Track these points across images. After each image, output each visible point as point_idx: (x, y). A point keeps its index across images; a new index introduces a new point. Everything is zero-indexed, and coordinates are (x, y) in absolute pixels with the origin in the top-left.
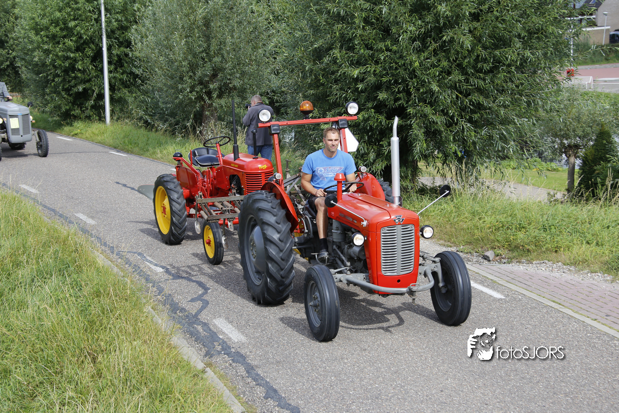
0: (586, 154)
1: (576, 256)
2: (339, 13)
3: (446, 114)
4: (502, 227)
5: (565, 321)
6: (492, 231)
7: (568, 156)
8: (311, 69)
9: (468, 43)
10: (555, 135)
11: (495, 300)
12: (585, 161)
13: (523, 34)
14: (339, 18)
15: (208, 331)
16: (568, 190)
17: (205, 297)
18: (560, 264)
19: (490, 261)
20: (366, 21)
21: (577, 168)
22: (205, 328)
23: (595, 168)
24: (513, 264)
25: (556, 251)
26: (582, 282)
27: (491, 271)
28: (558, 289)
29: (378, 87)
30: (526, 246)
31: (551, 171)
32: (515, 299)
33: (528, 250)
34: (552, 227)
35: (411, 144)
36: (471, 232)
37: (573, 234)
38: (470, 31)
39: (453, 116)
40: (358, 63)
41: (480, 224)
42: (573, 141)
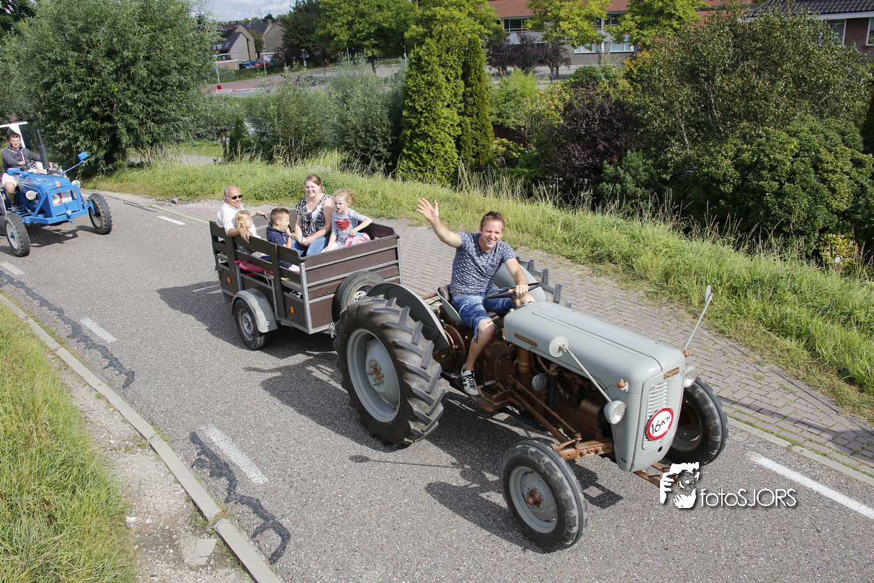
0: (231, 135)
2: (57, 58)
3: (138, 118)
4: (181, 182)
6: (175, 185)
7: (221, 136)
8: (44, 95)
9: (144, 73)
10: (212, 124)
11: (180, 226)
12: (232, 140)
13: (178, 66)
14: (57, 62)
16: (225, 157)
18: (216, 200)
19: (175, 203)
20: (77, 64)
21: (227, 143)
23: (237, 142)
24: (189, 204)
25: (213, 193)
29: (91, 104)
30: (196, 192)
31: (213, 146)
32: (191, 224)
33: (197, 195)
34: (210, 179)
35: (119, 138)
38: (145, 66)
39: (142, 118)
40: (76, 90)
41: (168, 182)
42: (223, 128)
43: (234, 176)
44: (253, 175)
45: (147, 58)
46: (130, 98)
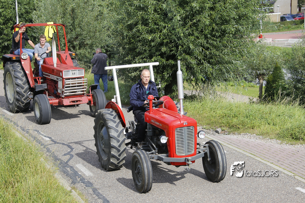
0: (268, 78)
1: (263, 130)
2: (140, 6)
3: (197, 58)
4: (225, 116)
5: (257, 164)
6: (220, 118)
7: (259, 79)
8: (127, 34)
10: (253, 69)
12: (268, 83)
13: (236, 17)
14: (140, 9)
15: (73, 171)
16: (260, 97)
17: (72, 153)
18: (255, 135)
19: (219, 133)
20: (155, 11)
21: (264, 86)
22: (72, 169)
23: (273, 85)
24: (231, 135)
25: (253, 128)
26: (266, 144)
27: (219, 139)
28: (253, 147)
29: (161, 44)
30: (237, 125)
31: (251, 87)
32: (232, 153)
33: (238, 127)
34: (251, 115)
36: (209, 119)
37: (262, 119)
38: (209, 15)
39: (201, 59)
40: (151, 32)
41: (214, 114)
42: (262, 72)
43: (273, 116)
44: (290, 117)
45: (212, 9)
46: (193, 41)
